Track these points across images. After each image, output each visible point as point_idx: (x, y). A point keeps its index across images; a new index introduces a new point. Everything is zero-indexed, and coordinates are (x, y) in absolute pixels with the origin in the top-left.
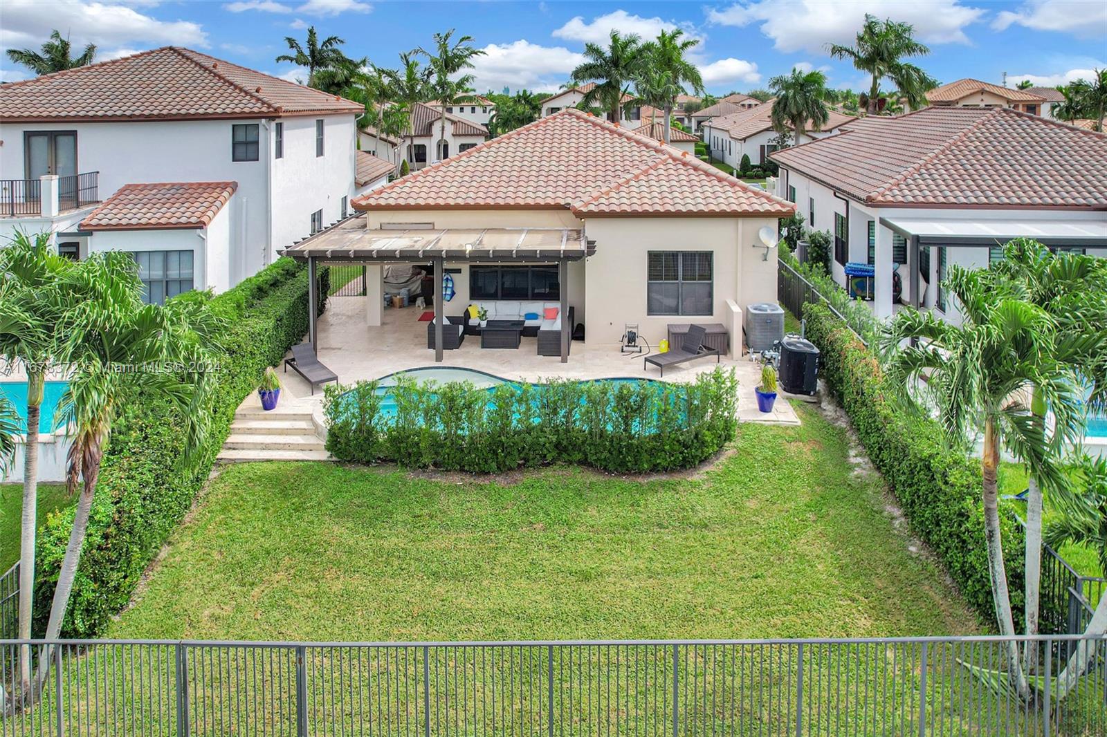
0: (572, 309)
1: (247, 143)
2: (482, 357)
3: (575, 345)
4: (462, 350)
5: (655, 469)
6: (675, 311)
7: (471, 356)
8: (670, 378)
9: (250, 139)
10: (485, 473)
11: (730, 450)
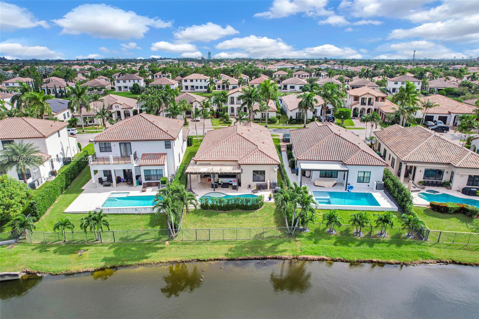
0: (238, 180)
1: (168, 145)
2: (222, 190)
3: (239, 187)
4: (218, 188)
5: (251, 210)
6: (258, 181)
7: (219, 190)
8: (256, 194)
9: (169, 144)
10: (226, 210)
11: (263, 207)
